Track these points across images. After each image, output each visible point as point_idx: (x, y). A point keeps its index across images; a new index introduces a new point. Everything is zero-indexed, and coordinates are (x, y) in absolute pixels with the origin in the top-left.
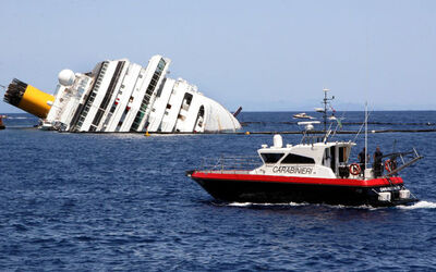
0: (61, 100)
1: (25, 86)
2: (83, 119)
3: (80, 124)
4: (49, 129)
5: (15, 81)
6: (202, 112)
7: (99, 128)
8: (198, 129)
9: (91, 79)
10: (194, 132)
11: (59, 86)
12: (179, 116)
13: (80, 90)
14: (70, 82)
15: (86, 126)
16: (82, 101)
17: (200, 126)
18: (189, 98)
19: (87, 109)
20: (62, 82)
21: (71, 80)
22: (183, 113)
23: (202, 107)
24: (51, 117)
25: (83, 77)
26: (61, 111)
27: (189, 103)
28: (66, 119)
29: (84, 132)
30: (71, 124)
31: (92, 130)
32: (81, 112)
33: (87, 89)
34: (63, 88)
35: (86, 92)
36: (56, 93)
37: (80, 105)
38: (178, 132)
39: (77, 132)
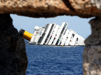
0: (35, 35)
1: (25, 31)
2: (41, 41)
3: (41, 43)
4: (31, 44)
5: (21, 29)
6: (77, 39)
7: (46, 44)
8: (76, 45)
9: (44, 29)
10: (75, 45)
11: (34, 31)
12: (70, 41)
13: (41, 32)
14: (38, 30)
15: (42, 43)
16: (41, 36)
17: (77, 44)
18: (73, 35)
19: (43, 38)
20: (35, 30)
21: (38, 29)
23: (78, 38)
24: (32, 40)
25: (42, 29)
26: (35, 38)
27: (73, 37)
28: (36, 41)
29: (42, 45)
30: (38, 42)
31: (44, 44)
32: (41, 39)
33: (43, 32)
34: (36, 32)
36: (33, 33)
37: (41, 37)
38: (70, 45)
39: (39, 45)
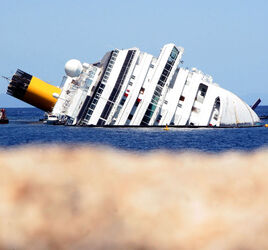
0: (68, 92)
1: (30, 77)
2: (91, 112)
3: (88, 118)
4: (54, 123)
5: (19, 72)
6: (218, 103)
7: (108, 122)
8: (213, 122)
9: (99, 70)
10: (210, 126)
11: (65, 78)
12: (193, 109)
13: (88, 81)
14: (77, 73)
15: (94, 119)
16: (90, 93)
17: (216, 119)
18: (203, 89)
19: (96, 102)
20: (69, 73)
21: (78, 71)
22: (197, 105)
23: (218, 99)
24: (57, 111)
25: (91, 68)
26: (67, 103)
27: (203, 95)
28: (73, 112)
29: (92, 126)
30: (79, 117)
31: (100, 123)
33: (95, 80)
34: (69, 79)
35: (94, 83)
36: (62, 85)
37: (88, 97)
38: (192, 126)
39: (84, 125)
